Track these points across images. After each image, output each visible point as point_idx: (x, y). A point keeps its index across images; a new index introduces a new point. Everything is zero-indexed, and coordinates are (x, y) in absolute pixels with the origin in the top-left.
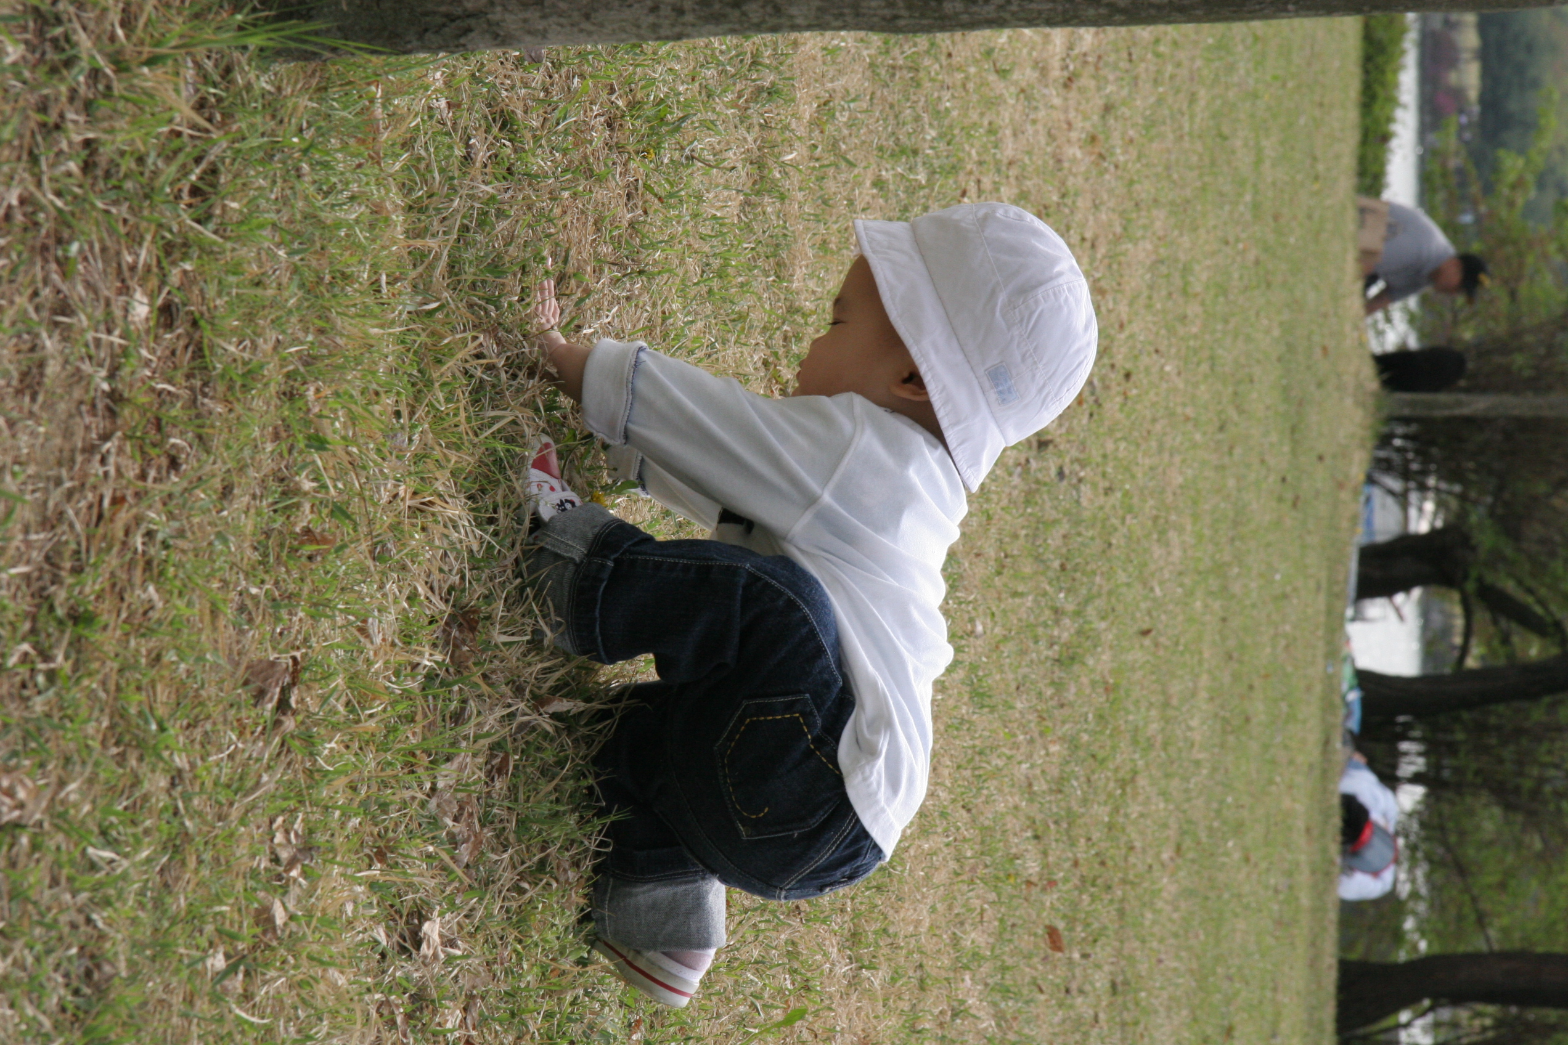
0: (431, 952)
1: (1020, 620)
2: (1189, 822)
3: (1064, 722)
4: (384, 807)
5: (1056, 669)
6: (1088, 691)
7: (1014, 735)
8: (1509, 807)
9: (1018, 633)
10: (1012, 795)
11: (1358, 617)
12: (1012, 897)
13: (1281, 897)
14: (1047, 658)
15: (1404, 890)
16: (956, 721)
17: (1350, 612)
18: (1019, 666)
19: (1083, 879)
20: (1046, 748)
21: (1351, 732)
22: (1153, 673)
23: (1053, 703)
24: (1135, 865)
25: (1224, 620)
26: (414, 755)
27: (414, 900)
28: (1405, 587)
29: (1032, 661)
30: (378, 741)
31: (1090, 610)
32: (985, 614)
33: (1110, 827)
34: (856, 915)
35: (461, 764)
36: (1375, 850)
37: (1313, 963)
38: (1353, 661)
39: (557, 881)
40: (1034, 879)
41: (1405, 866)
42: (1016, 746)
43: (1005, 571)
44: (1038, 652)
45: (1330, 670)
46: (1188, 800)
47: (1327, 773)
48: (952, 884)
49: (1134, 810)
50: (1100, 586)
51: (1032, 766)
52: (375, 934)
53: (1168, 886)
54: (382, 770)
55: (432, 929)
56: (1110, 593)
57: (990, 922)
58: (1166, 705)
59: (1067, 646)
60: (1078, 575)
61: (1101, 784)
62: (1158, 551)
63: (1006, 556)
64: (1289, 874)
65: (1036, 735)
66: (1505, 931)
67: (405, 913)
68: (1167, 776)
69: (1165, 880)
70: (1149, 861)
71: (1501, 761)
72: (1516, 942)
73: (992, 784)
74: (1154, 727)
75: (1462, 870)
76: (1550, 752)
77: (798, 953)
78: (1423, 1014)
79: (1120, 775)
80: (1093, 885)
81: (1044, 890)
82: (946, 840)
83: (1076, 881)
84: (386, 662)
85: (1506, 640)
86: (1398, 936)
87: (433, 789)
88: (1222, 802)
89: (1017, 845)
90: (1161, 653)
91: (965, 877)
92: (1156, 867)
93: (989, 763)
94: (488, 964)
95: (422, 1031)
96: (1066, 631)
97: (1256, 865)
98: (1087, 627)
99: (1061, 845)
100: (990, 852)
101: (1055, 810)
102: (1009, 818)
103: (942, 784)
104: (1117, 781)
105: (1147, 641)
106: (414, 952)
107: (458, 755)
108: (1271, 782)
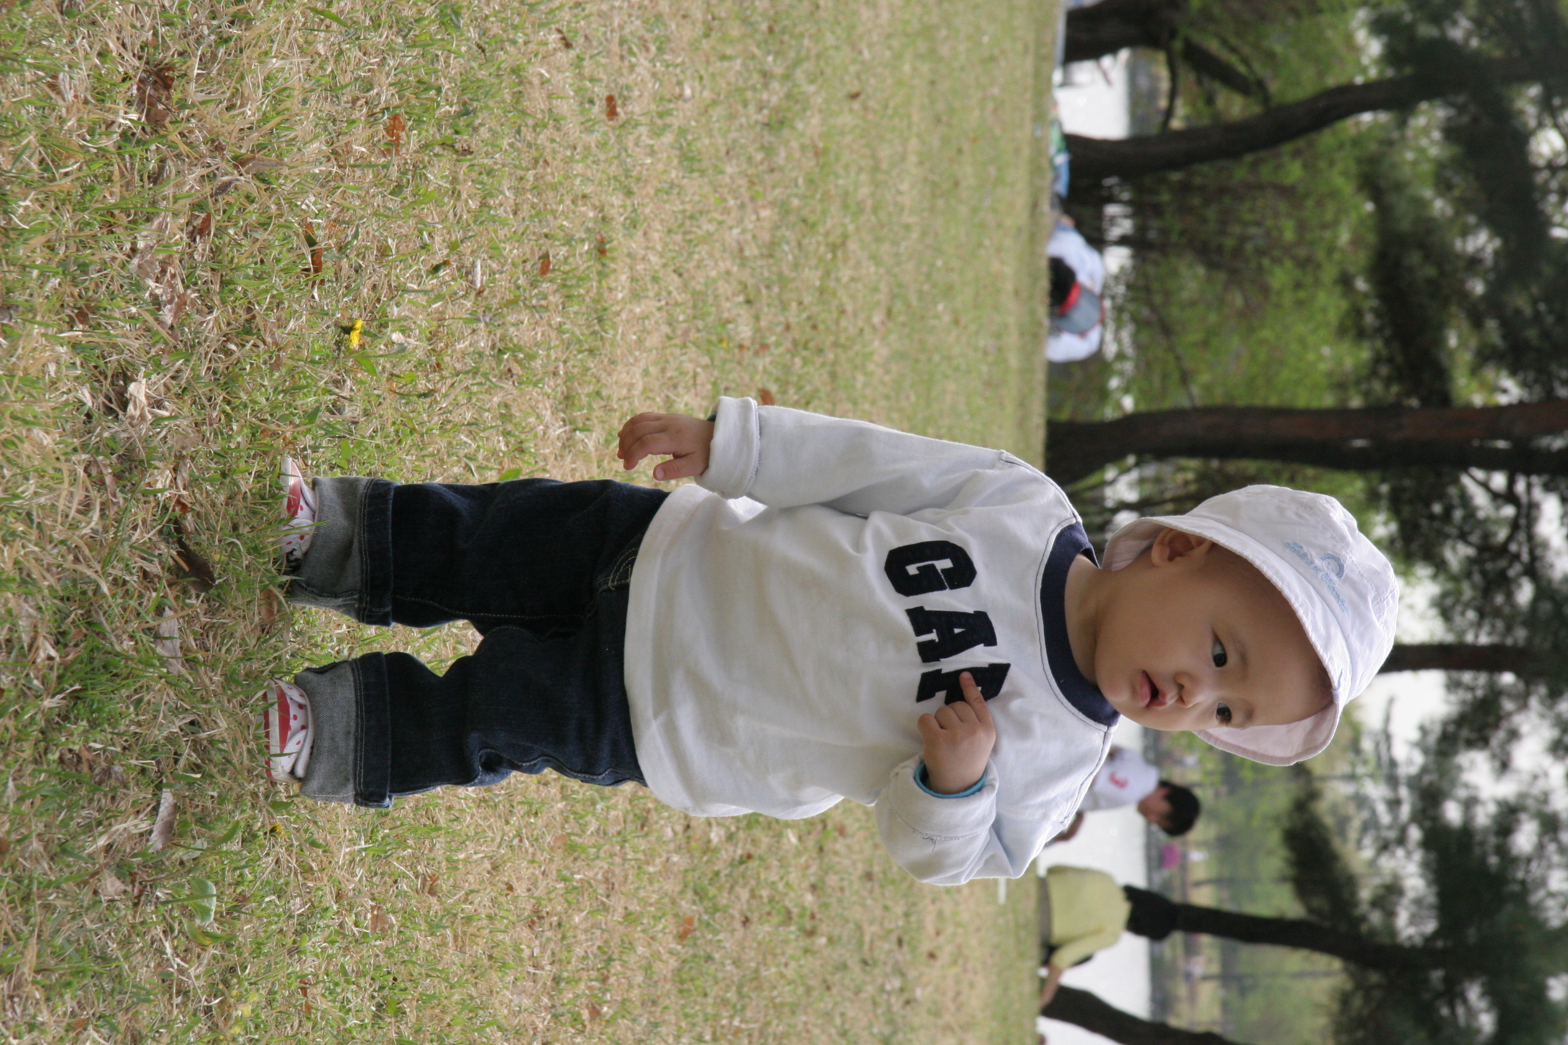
0: (138, 413)
1: (729, 84)
2: (900, 285)
3: (774, 187)
4: (84, 268)
5: (766, 133)
6: (797, 155)
7: (725, 200)
8: (1211, 266)
9: (727, 97)
10: (724, 260)
11: (1066, 83)
12: (724, 361)
13: (991, 358)
14: (757, 122)
15: (1111, 350)
16: (666, 186)
17: (1057, 76)
18: (729, 130)
19: (795, 343)
20: (756, 212)
21: (1058, 196)
22: (862, 137)
23: (764, 167)
24: (846, 329)
25: (933, 83)
26: (112, 215)
27: (118, 361)
28: (1112, 49)
29: (741, 126)
30: (74, 201)
31: (799, 73)
32: (693, 78)
33: (822, 291)
34: (569, 378)
35: (161, 224)
36: (1082, 310)
37: (1022, 423)
38: (1060, 125)
39: (264, 342)
40: (747, 343)
41: (1111, 326)
42: (727, 211)
43: (713, 33)
44: (748, 117)
45: (1039, 133)
46: (898, 264)
47: (1035, 236)
48: (664, 348)
49: (845, 274)
50: (809, 50)
51: (743, 231)
52: (80, 395)
53: (879, 349)
54: (81, 230)
55: (138, 390)
56: (818, 56)
57: (703, 385)
58: (876, 168)
59: (777, 110)
60: (786, 38)
61: (812, 248)
62: (866, 13)
63: (714, 19)
64: (998, 336)
65: (747, 200)
66: (1208, 388)
67: (110, 374)
68: (878, 240)
69: (876, 343)
70: (860, 324)
71: (1204, 220)
72: (1218, 398)
73: (704, 249)
74: (864, 191)
75: (1166, 329)
76: (1251, 211)
77: (511, 416)
78: (1127, 470)
79: (831, 239)
80: (805, 348)
81: (756, 353)
82: (658, 304)
83: (788, 344)
84: (79, 120)
85: (1210, 100)
86: (1104, 394)
87: (134, 250)
88: (932, 266)
89: (729, 310)
90: (871, 116)
91: (677, 341)
92: (867, 330)
93: (699, 227)
94: (196, 424)
95: (133, 492)
96: (775, 95)
97: (965, 328)
98: (796, 90)
99: (773, 310)
100: (703, 316)
101: (766, 274)
102: (721, 284)
103: (653, 248)
104: (827, 245)
105: (856, 105)
106: (121, 413)
107: (157, 214)
108: (980, 245)
